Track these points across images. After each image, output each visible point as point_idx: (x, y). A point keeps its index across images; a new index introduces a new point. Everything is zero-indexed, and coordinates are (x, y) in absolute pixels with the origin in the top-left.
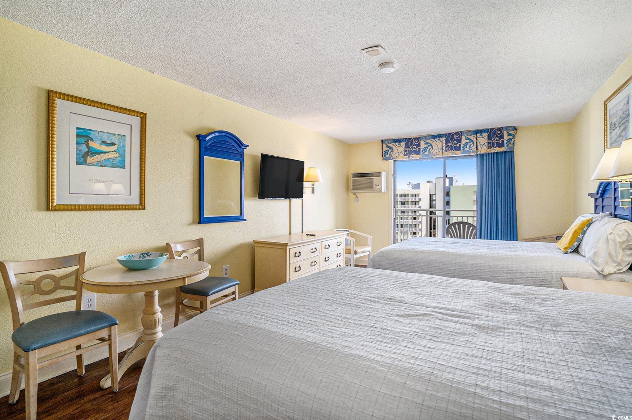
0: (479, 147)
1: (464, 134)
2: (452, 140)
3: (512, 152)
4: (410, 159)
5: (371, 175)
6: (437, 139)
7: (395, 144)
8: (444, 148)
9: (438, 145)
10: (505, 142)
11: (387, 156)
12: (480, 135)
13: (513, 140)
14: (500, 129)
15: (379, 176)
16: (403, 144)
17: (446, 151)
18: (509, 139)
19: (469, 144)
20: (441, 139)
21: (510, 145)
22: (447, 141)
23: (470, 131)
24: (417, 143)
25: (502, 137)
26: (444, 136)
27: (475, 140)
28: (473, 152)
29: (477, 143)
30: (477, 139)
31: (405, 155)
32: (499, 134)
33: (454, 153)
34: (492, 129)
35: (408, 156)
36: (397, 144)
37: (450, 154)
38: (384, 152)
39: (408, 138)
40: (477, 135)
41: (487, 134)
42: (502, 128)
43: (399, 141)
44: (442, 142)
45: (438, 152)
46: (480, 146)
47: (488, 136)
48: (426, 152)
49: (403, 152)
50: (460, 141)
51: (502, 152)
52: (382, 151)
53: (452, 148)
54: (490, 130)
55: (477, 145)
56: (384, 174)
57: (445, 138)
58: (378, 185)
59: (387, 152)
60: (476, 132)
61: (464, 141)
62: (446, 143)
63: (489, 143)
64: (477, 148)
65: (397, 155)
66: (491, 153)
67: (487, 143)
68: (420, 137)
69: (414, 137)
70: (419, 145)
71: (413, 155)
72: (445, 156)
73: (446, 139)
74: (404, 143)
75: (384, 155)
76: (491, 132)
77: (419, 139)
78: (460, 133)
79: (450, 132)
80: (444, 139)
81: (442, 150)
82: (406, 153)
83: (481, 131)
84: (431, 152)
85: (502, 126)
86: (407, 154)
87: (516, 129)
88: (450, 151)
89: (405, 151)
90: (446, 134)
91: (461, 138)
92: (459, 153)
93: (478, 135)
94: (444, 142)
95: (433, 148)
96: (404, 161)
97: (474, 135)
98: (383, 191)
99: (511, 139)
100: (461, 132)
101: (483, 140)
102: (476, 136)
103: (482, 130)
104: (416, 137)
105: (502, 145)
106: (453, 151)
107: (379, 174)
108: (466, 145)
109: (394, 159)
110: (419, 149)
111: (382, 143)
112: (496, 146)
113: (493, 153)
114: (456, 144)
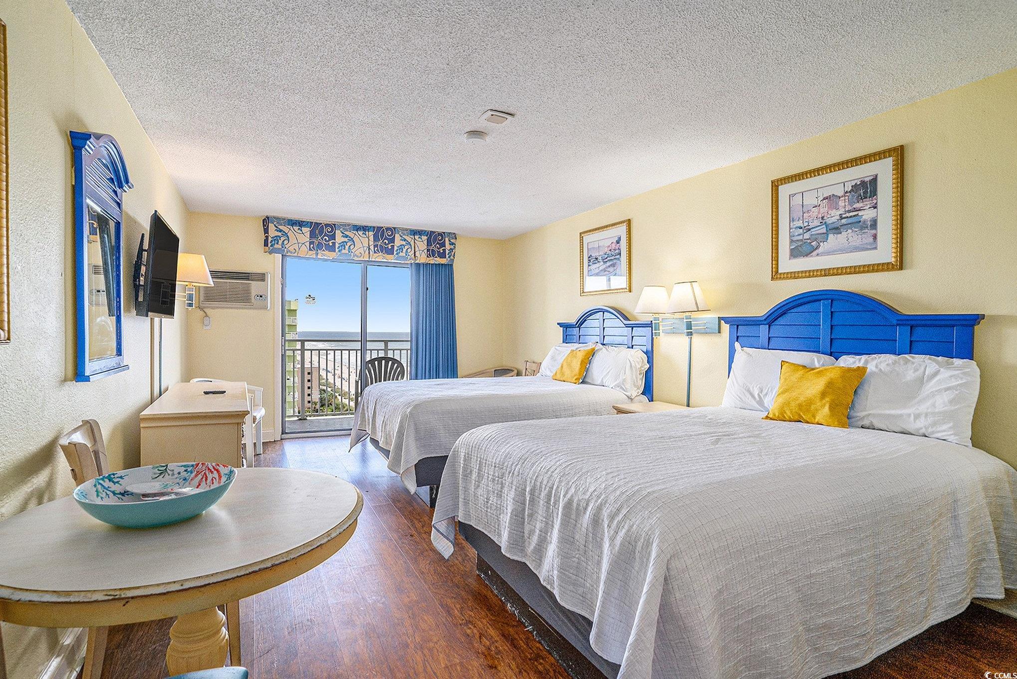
0: (417, 254)
1: (398, 232)
2: (382, 237)
3: (452, 267)
4: (320, 257)
5: (246, 276)
6: (361, 233)
7: (292, 229)
8: (372, 247)
9: (363, 242)
10: (447, 252)
11: (276, 246)
12: (419, 237)
13: (454, 251)
14: (442, 235)
15: (263, 280)
16: (307, 230)
17: (375, 252)
18: (450, 249)
19: (406, 247)
20: (367, 233)
21: (451, 257)
22: (376, 238)
23: (406, 229)
24: (330, 232)
25: (444, 244)
26: (372, 229)
27: (412, 244)
28: (410, 259)
29: (415, 247)
30: (415, 242)
31: (310, 250)
32: (439, 240)
33: (384, 258)
34: (432, 233)
35: (314, 252)
36: (296, 228)
37: (379, 257)
38: (269, 239)
39: (315, 221)
40: (415, 236)
41: (426, 237)
42: (444, 233)
43: (300, 224)
44: (368, 238)
45: (363, 253)
46: (418, 252)
47: (427, 241)
48: (344, 249)
49: (307, 244)
50: (393, 240)
51: (442, 265)
52: (267, 237)
53: (382, 249)
55: (415, 250)
56: (269, 278)
58: (261, 296)
59: (276, 239)
60: (414, 233)
61: (398, 241)
62: (374, 240)
63: (428, 250)
64: (415, 255)
65: (296, 246)
66: (429, 264)
67: (426, 250)
68: (334, 225)
69: (325, 223)
70: (333, 237)
71: (324, 250)
72: (373, 260)
73: (374, 235)
74: (309, 229)
75: (269, 245)
76: (431, 236)
77: (333, 227)
78: (393, 230)
79: (379, 225)
80: (371, 233)
81: (369, 250)
82: (312, 245)
83: (420, 233)
84: (353, 251)
85: (444, 231)
86: (313, 247)
87: (457, 238)
88: (381, 254)
89: (310, 243)
90: (374, 227)
91: (394, 236)
92: (391, 259)
93: (417, 237)
94: (372, 238)
95: (354, 246)
96: (308, 259)
97: (411, 237)
98: (268, 308)
99: (452, 250)
100: (394, 228)
101: (421, 244)
102: (413, 238)
103: (422, 231)
104: (328, 223)
105: (443, 255)
106: (384, 253)
107: (262, 277)
108: (401, 248)
109: (291, 253)
110: (334, 244)
111: (266, 221)
112: (436, 255)
113: (432, 264)
114: (388, 244)
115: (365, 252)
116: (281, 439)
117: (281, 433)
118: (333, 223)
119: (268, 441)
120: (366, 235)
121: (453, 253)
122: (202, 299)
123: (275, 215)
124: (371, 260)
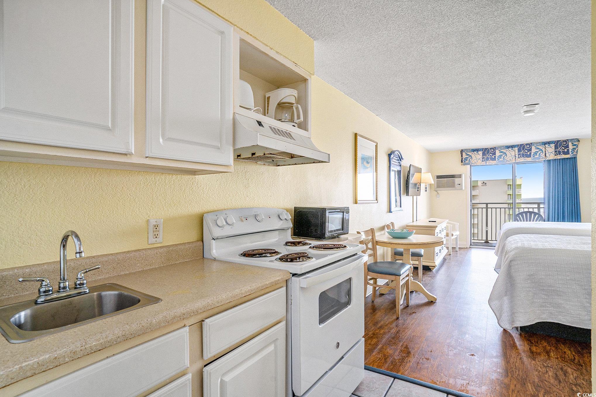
0: (547, 155)
1: (534, 145)
2: (523, 149)
3: (576, 159)
4: (487, 164)
5: (453, 176)
6: (510, 149)
7: (473, 153)
8: (517, 156)
9: (512, 154)
10: (570, 150)
11: (466, 162)
12: (548, 145)
13: (576, 149)
14: (566, 141)
15: (460, 177)
16: (480, 153)
17: (519, 158)
18: (573, 148)
19: (539, 152)
20: (514, 148)
21: (574, 153)
22: (519, 150)
23: (540, 143)
24: (493, 151)
25: (567, 147)
26: (517, 146)
27: (544, 150)
28: (542, 158)
29: (545, 151)
30: (545, 149)
31: (483, 161)
32: (564, 145)
33: (525, 160)
34: (558, 141)
35: (485, 162)
36: (475, 152)
37: (522, 160)
38: (463, 159)
39: (485, 148)
40: (546, 145)
42: (568, 140)
43: (477, 150)
44: (515, 151)
45: (511, 159)
46: (548, 153)
47: (555, 146)
48: (501, 158)
49: (481, 159)
50: (530, 150)
51: (567, 158)
52: (462, 158)
53: (523, 156)
54: (557, 142)
55: (545, 153)
56: (463, 176)
57: (517, 148)
58: (460, 184)
59: (466, 159)
60: (545, 143)
61: (534, 150)
62: (518, 152)
63: (555, 152)
64: (545, 156)
65: (476, 161)
66: (557, 159)
67: (554, 152)
68: (495, 148)
69: (490, 147)
70: (495, 154)
71: (489, 161)
72: (518, 162)
74: (482, 152)
75: (463, 162)
77: (494, 149)
78: (530, 145)
79: (521, 144)
81: (515, 157)
82: (483, 159)
83: (549, 143)
84: (506, 159)
85: (568, 139)
87: (579, 141)
88: (522, 158)
89: (483, 158)
90: (518, 145)
91: (531, 147)
92: (529, 159)
94: (517, 151)
95: (507, 156)
96: (482, 166)
97: (543, 146)
98: (463, 189)
99: (575, 149)
100: (531, 143)
101: (551, 149)
102: (544, 146)
103: (550, 141)
104: (492, 147)
105: (567, 153)
106: (525, 158)
107: (460, 176)
108: (536, 153)
109: (473, 164)
110: (495, 157)
111: (462, 151)
112: (562, 153)
113: (559, 159)
114: (527, 152)
115: (513, 159)
116: (470, 248)
117: (470, 245)
118: (494, 147)
119: (463, 247)
120: (513, 150)
121: (576, 151)
122: (436, 187)
123: (466, 148)
124: (516, 162)
